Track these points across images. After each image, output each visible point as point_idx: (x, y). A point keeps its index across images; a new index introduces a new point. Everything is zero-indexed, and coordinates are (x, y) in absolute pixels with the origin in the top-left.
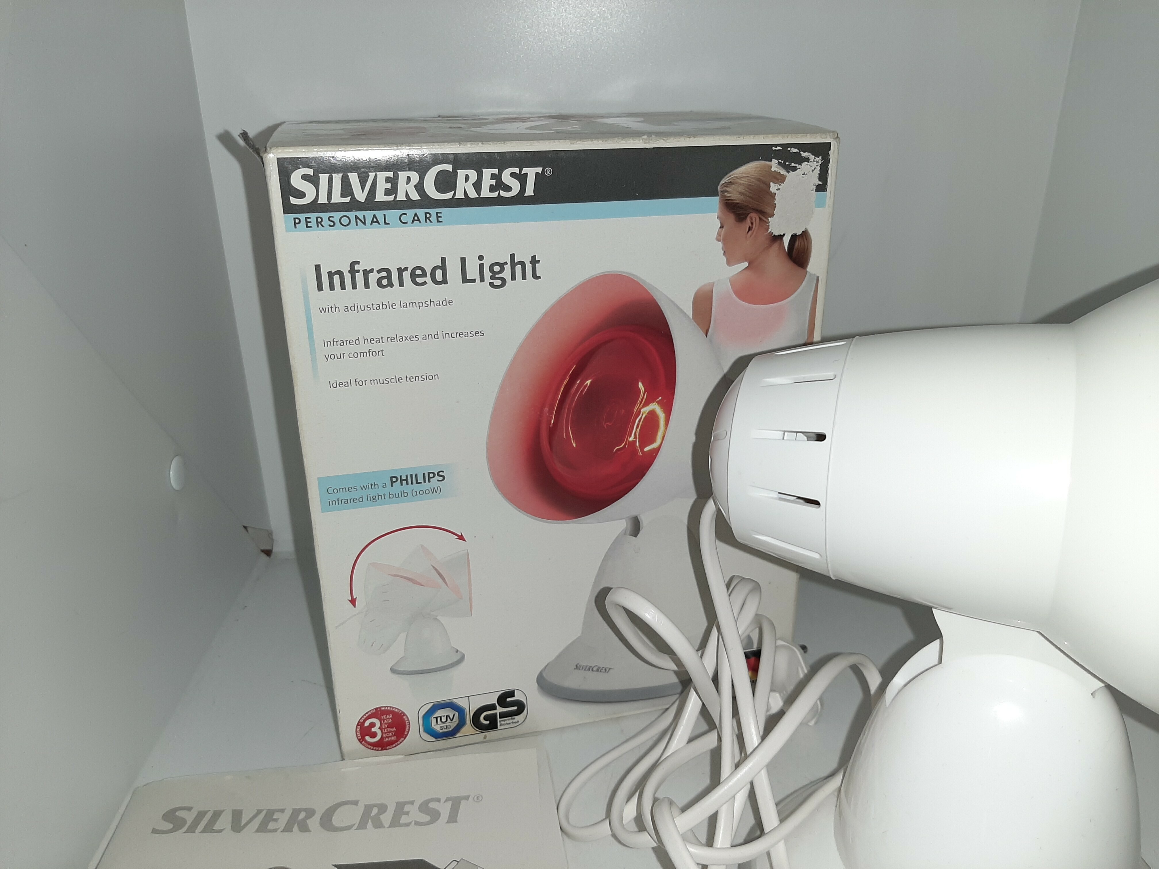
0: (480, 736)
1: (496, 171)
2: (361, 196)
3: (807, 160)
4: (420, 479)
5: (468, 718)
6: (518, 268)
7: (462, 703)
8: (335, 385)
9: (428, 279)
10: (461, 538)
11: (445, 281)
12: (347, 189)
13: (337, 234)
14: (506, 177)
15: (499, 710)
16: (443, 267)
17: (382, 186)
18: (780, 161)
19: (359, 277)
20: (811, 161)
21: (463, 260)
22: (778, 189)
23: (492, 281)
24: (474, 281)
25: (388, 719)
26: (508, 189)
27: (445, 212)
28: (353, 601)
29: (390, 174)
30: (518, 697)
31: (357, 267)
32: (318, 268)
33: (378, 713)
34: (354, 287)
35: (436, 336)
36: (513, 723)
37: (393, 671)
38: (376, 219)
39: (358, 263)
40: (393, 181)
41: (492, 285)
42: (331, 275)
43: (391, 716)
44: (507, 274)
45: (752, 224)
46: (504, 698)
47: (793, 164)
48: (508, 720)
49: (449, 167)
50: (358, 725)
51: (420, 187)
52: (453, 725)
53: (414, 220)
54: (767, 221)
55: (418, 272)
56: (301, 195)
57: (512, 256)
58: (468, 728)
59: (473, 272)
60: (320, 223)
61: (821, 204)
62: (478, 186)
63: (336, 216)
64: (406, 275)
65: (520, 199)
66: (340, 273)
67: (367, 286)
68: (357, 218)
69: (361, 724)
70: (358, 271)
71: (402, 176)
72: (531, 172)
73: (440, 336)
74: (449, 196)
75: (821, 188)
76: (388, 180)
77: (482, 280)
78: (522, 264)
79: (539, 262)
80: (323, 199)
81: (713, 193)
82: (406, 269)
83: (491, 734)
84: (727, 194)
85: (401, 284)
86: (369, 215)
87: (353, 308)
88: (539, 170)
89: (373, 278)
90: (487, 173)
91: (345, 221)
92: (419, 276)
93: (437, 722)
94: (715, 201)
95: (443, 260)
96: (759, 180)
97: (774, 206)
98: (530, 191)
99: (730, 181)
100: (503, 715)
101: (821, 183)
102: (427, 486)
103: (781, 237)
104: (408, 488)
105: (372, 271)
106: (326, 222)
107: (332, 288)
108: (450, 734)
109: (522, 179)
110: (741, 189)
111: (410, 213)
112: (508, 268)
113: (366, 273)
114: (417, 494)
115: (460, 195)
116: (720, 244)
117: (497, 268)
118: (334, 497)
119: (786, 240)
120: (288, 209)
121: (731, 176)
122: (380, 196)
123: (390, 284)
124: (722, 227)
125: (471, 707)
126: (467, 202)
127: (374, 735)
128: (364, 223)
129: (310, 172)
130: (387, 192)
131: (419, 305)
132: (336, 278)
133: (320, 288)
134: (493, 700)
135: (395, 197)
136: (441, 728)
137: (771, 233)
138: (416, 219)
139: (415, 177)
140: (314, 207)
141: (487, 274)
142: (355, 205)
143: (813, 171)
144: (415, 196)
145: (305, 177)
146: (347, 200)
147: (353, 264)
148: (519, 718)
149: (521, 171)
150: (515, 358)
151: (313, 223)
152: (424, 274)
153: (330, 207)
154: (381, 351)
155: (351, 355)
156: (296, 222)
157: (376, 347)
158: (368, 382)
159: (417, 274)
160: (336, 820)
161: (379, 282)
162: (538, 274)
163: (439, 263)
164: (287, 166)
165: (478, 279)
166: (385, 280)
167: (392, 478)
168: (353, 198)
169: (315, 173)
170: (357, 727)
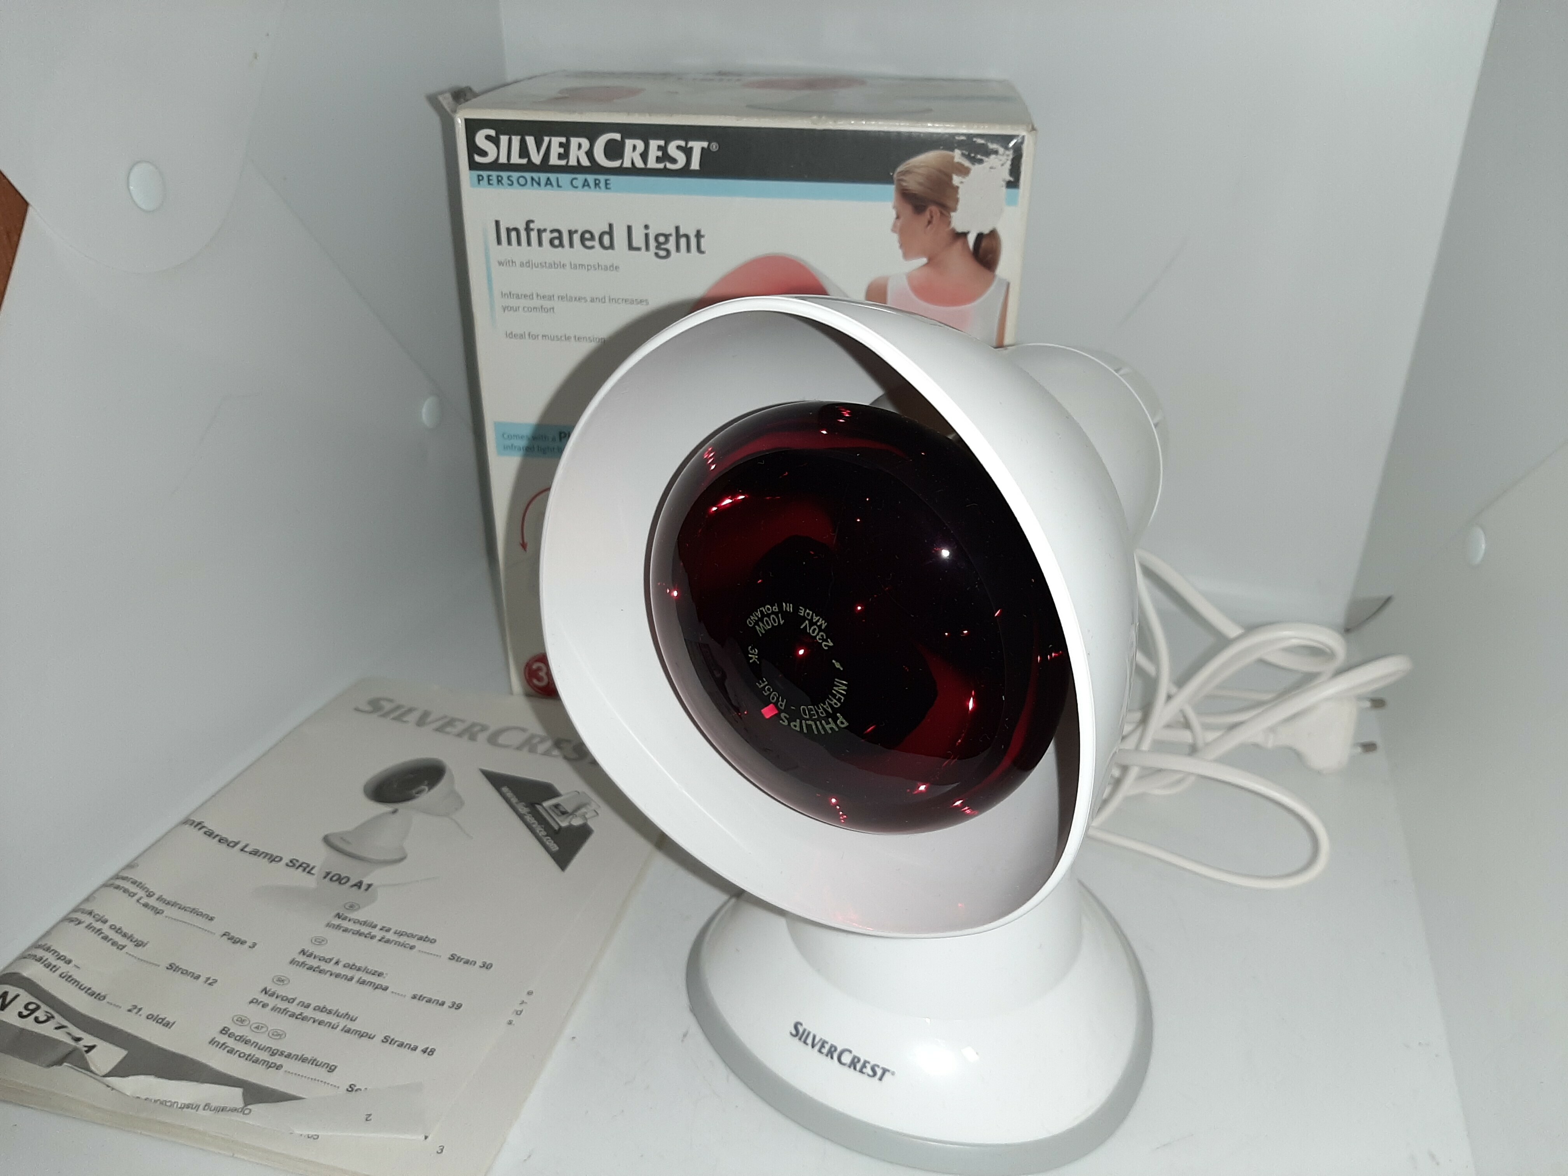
1: (662, 143)
2: (537, 159)
3: (996, 152)
6: (683, 241)
8: (511, 336)
9: (596, 243)
11: (612, 246)
12: (524, 151)
13: (515, 193)
14: (672, 149)
16: (610, 233)
17: (555, 150)
18: (964, 152)
19: (534, 235)
20: (1000, 155)
21: (629, 228)
22: (962, 182)
23: (657, 251)
24: (638, 249)
26: (674, 161)
27: (613, 179)
28: (524, 546)
29: (563, 140)
31: (532, 226)
32: (497, 223)
34: (529, 244)
35: (602, 300)
38: (550, 181)
39: (532, 221)
40: (566, 146)
41: (657, 255)
42: (509, 231)
44: (671, 245)
45: (932, 217)
47: (979, 157)
49: (617, 136)
51: (590, 154)
53: (584, 186)
54: (947, 214)
55: (587, 235)
56: (484, 154)
57: (677, 229)
59: (638, 241)
60: (501, 181)
61: (1012, 202)
62: (644, 156)
63: (515, 175)
64: (576, 238)
65: (685, 172)
66: (516, 230)
67: (540, 243)
68: (532, 179)
69: (528, 666)
70: (532, 230)
71: (574, 141)
72: (697, 146)
73: (607, 300)
74: (616, 164)
75: (1013, 183)
77: (647, 248)
78: (687, 237)
79: (703, 236)
80: (503, 160)
81: (888, 180)
82: (576, 231)
84: (904, 184)
85: (571, 245)
86: (543, 176)
88: (705, 144)
89: (546, 237)
90: (654, 144)
91: (522, 181)
92: (588, 240)
94: (890, 190)
95: (611, 226)
96: (940, 171)
97: (957, 201)
98: (695, 165)
99: (907, 169)
101: (1012, 179)
103: (964, 235)
105: (545, 230)
106: (505, 181)
107: (509, 242)
109: (688, 152)
110: (920, 179)
111: (581, 177)
112: (672, 240)
113: (540, 232)
115: (627, 164)
116: (895, 237)
117: (662, 239)
118: (508, 442)
119: (971, 239)
121: (909, 164)
122: (554, 160)
123: (561, 245)
124: (898, 217)
126: (633, 171)
127: (540, 679)
128: (539, 184)
129: (492, 133)
130: (560, 157)
131: (588, 267)
132: (513, 234)
133: (499, 242)
135: (568, 162)
137: (953, 230)
138: (586, 184)
140: (495, 166)
141: (653, 244)
142: (530, 167)
143: (1002, 165)
144: (585, 162)
145: (488, 138)
147: (528, 223)
149: (686, 144)
151: (494, 180)
152: (592, 238)
153: (510, 167)
154: (553, 308)
155: (526, 309)
156: (480, 179)
157: (547, 304)
158: (540, 337)
159: (586, 237)
160: (501, 740)
161: (551, 242)
162: (703, 248)
163: (607, 229)
164: (472, 126)
165: (644, 248)
166: (557, 240)
167: (560, 433)
168: (530, 160)
169: (497, 134)
170: (525, 668)
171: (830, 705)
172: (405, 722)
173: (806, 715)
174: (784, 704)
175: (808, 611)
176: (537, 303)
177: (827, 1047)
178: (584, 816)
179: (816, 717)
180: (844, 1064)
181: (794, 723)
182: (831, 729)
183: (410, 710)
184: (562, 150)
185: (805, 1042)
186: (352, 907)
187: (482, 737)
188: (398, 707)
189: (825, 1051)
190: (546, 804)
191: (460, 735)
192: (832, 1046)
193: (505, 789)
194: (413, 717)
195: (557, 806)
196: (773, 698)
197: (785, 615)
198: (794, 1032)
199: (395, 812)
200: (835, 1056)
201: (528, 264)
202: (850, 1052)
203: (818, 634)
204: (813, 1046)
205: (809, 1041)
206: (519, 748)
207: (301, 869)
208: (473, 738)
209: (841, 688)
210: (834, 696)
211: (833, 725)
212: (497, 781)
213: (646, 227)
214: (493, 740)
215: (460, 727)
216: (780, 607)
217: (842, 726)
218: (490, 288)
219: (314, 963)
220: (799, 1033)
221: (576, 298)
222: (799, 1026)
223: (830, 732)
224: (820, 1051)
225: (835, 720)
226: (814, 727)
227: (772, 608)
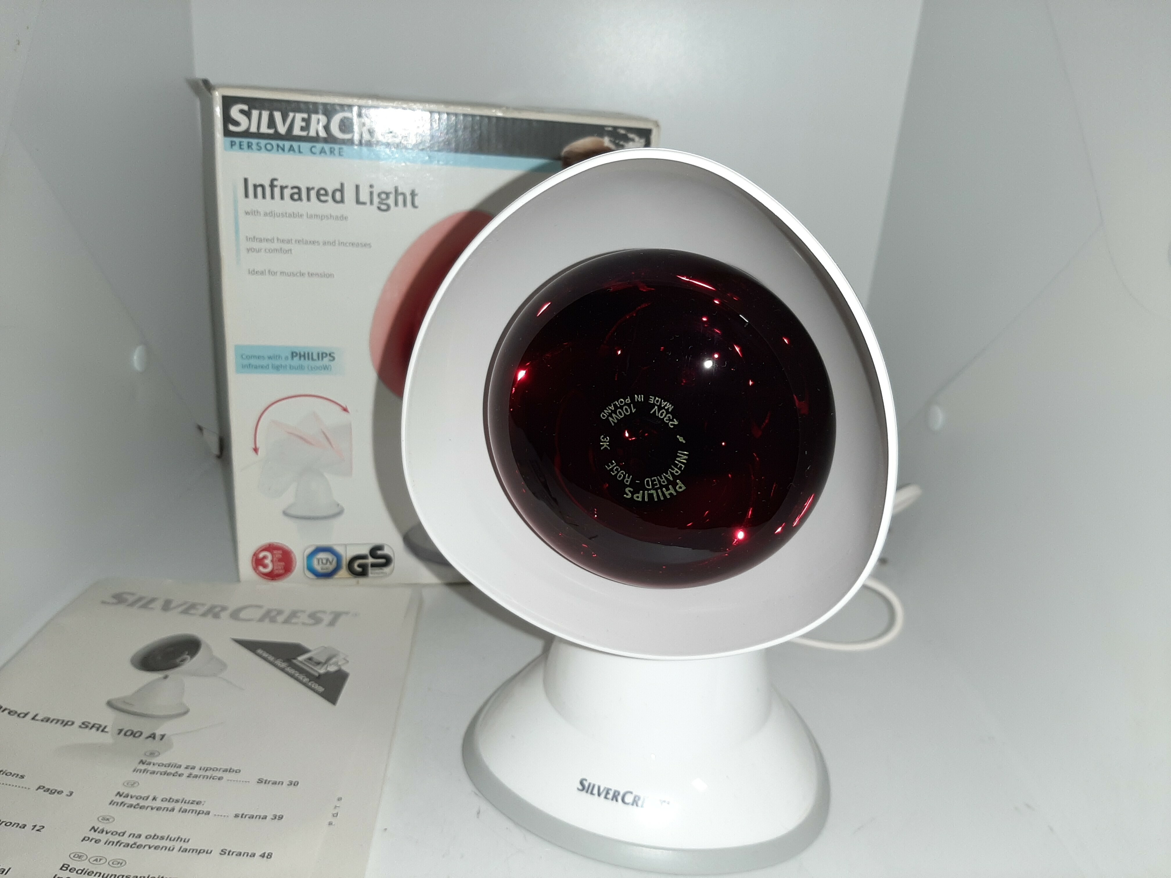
0: (353, 581)
2: (282, 130)
3: (633, 141)
4: (315, 357)
5: (345, 563)
6: (400, 198)
7: (340, 550)
8: (253, 273)
9: (329, 198)
10: (345, 410)
11: (342, 201)
12: (272, 123)
13: (263, 156)
15: (371, 560)
16: (341, 190)
17: (299, 123)
18: (611, 139)
19: (277, 191)
20: (636, 142)
21: (357, 187)
23: (379, 206)
24: (364, 203)
25: (278, 554)
26: (395, 136)
27: (345, 148)
28: (256, 450)
29: (305, 116)
30: (386, 551)
31: (275, 183)
32: (246, 180)
33: (270, 548)
34: (272, 197)
35: (333, 243)
36: (382, 573)
37: (285, 513)
38: (293, 148)
40: (307, 121)
41: (379, 208)
42: (255, 187)
43: (280, 552)
44: (391, 201)
46: (375, 551)
47: (621, 141)
48: (377, 570)
50: (254, 555)
51: (327, 128)
52: (331, 567)
53: (321, 153)
55: (322, 192)
56: (237, 124)
57: (396, 188)
58: (344, 572)
59: (364, 196)
60: (251, 146)
62: (371, 131)
63: (263, 142)
64: (313, 194)
66: (262, 186)
67: (282, 198)
68: (278, 146)
69: (255, 555)
70: (276, 186)
71: (314, 117)
73: (337, 244)
74: (349, 136)
76: (303, 120)
77: (372, 203)
78: (403, 194)
79: (417, 195)
80: (253, 129)
81: (557, 156)
82: (313, 188)
83: (362, 580)
85: (309, 199)
86: (287, 144)
87: (271, 214)
89: (287, 192)
91: (269, 147)
92: (323, 195)
93: (319, 563)
94: (558, 163)
95: (342, 185)
96: (594, 152)
98: (412, 140)
99: (570, 148)
100: (374, 565)
102: (319, 363)
104: (306, 363)
105: (286, 187)
106: (254, 146)
107: (256, 196)
108: (328, 575)
111: (319, 146)
112: (392, 197)
113: (282, 188)
114: (313, 369)
115: (357, 136)
117: (383, 196)
118: (246, 362)
120: (227, 133)
121: (572, 146)
122: (297, 131)
123: (300, 199)
125: (348, 554)
126: (362, 142)
127: (265, 566)
128: (283, 150)
129: (245, 107)
130: (302, 129)
131: (322, 217)
132: (259, 190)
133: (247, 195)
134: (365, 551)
135: (308, 134)
136: (322, 569)
138: (322, 151)
139: (323, 119)
140: (246, 134)
141: (376, 200)
142: (277, 136)
144: (322, 134)
145: (242, 111)
146: (271, 131)
147: (273, 180)
148: (386, 570)
150: (395, 269)
151: (245, 146)
152: (326, 194)
153: (259, 135)
154: (291, 250)
155: (267, 251)
156: (232, 144)
157: (286, 246)
158: (278, 274)
159: (321, 194)
160: (243, 615)
161: (292, 197)
162: (417, 203)
163: (339, 187)
164: (228, 102)
165: (368, 203)
166: (297, 195)
167: (292, 353)
168: (276, 131)
169: (249, 108)
170: (253, 557)
171: (672, 474)
172: (152, 608)
173: (649, 486)
174: (629, 480)
175: (657, 398)
176: (276, 245)
177: (611, 793)
178: (336, 664)
179: (658, 486)
180: (628, 804)
181: (637, 495)
182: (671, 494)
183: (153, 600)
184: (304, 124)
185: (592, 793)
186: (152, 754)
187: (224, 615)
188: (140, 599)
189: (610, 796)
190: (301, 658)
191: (204, 615)
192: (615, 792)
193: (260, 651)
194: (158, 605)
195: (310, 659)
196: (620, 476)
197: (636, 404)
198: (581, 787)
199: (166, 677)
200: (620, 798)
201: (270, 214)
202: (631, 793)
203: (665, 416)
204: (599, 795)
205: (595, 791)
206: (261, 620)
207: (94, 729)
208: (216, 616)
209: (682, 457)
210: (676, 465)
211: (672, 491)
212: (251, 646)
213: (371, 186)
214: (235, 615)
215: (202, 610)
216: (633, 399)
217: (680, 490)
218: (237, 232)
219: (134, 802)
220: (585, 787)
221: (310, 242)
222: (585, 782)
223: (668, 497)
224: (606, 797)
225: (675, 485)
226: (655, 495)
227: (625, 401)
